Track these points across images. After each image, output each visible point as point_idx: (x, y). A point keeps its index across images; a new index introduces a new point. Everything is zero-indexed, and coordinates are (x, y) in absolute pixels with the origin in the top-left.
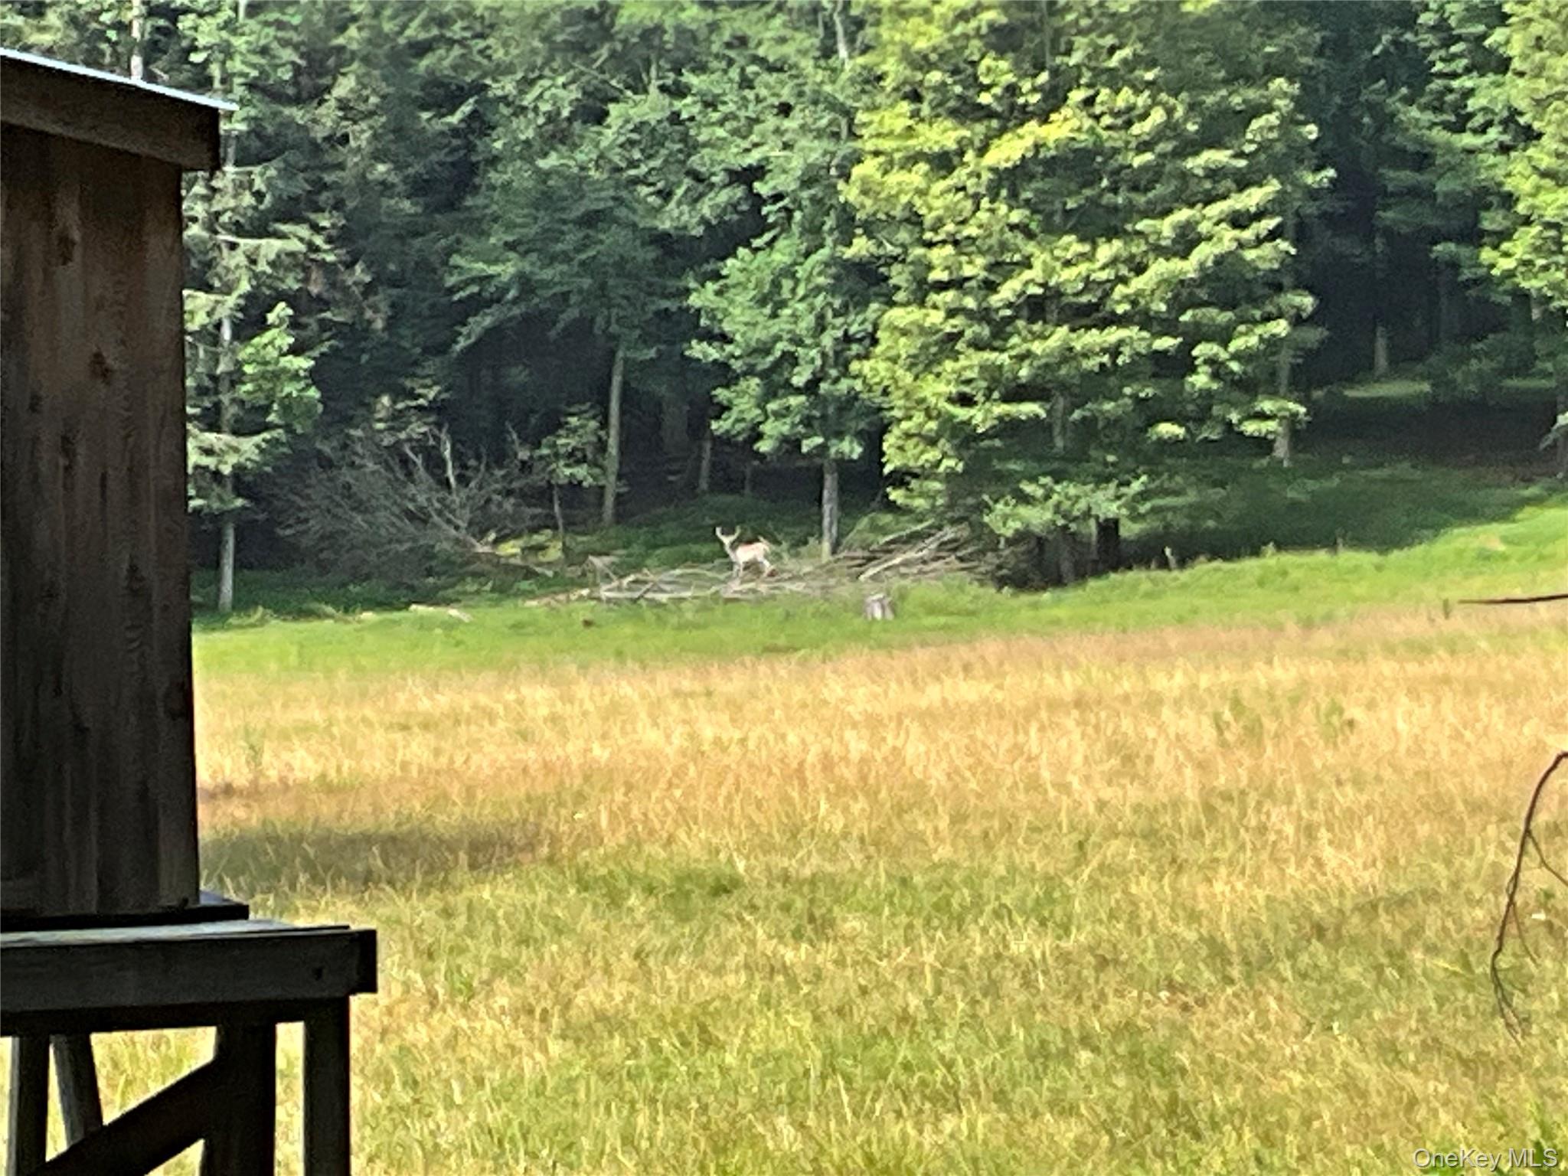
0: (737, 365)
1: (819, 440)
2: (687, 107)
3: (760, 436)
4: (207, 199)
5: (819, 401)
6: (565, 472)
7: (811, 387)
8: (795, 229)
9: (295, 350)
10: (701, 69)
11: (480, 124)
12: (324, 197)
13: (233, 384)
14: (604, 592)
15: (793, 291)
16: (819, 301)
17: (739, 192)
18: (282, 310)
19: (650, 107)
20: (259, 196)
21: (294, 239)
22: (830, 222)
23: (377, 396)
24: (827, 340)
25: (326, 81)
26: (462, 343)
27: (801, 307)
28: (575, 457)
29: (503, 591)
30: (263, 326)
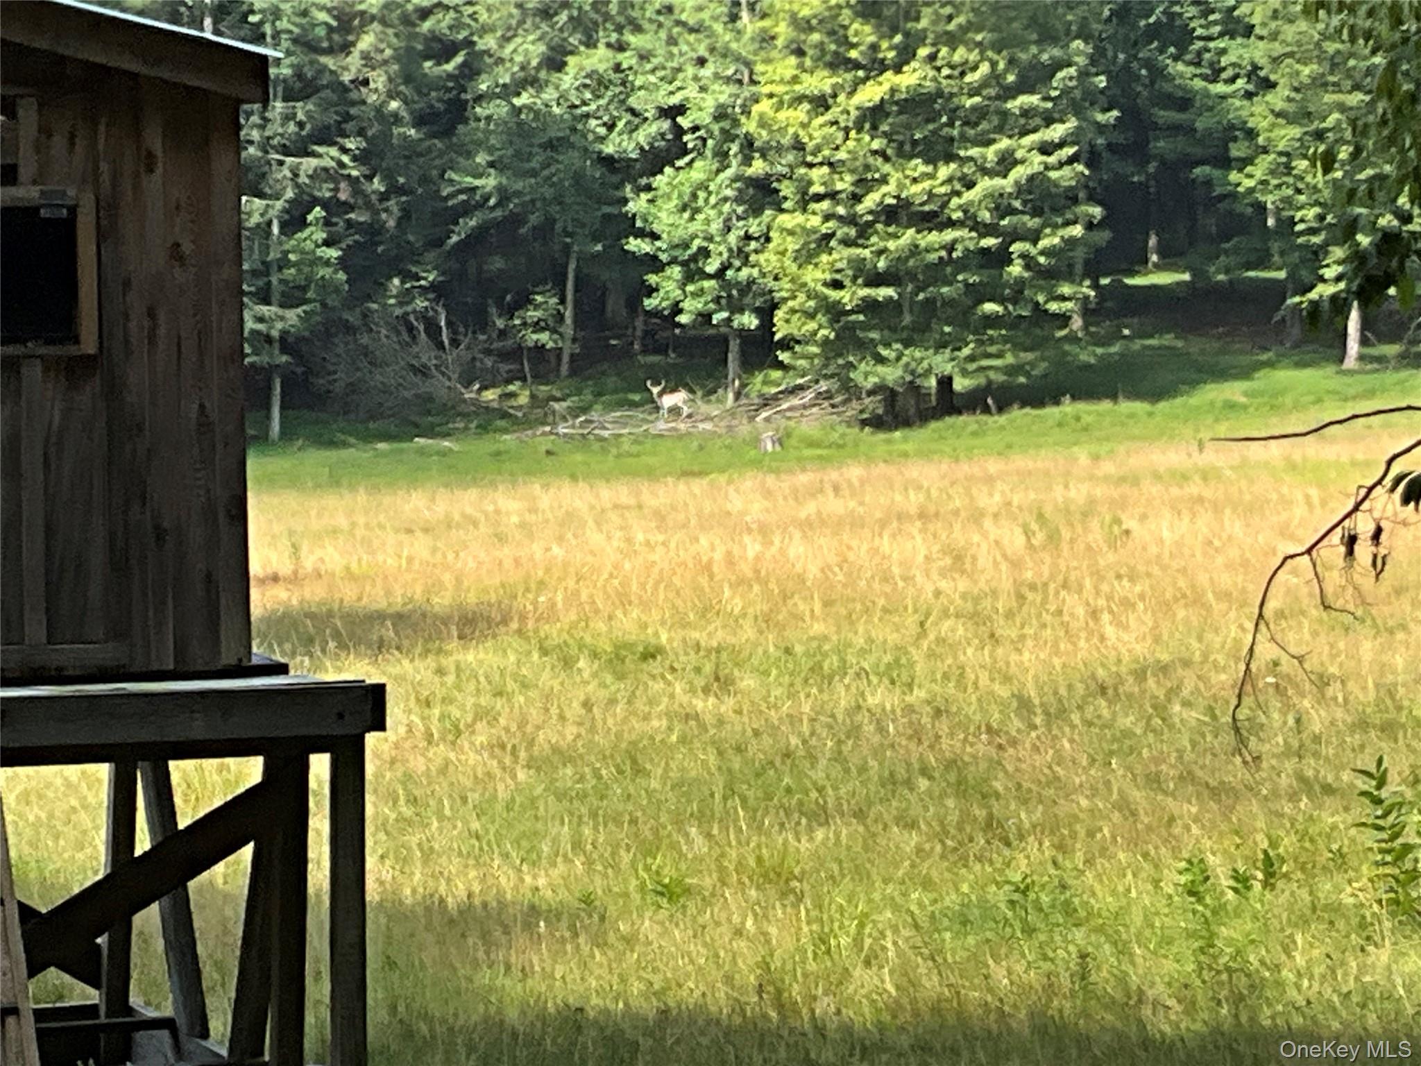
0: (664, 257)
1: (725, 315)
2: (627, 59)
3: (680, 311)
4: (262, 127)
5: (727, 285)
6: (533, 338)
7: (720, 274)
8: (708, 153)
9: (327, 243)
10: (638, 29)
11: (470, 71)
12: (349, 127)
13: (280, 269)
14: (562, 429)
15: (706, 201)
16: (727, 208)
17: (666, 125)
18: (318, 212)
19: (599, 59)
20: (301, 125)
21: (328, 156)
22: (734, 148)
23: (390, 278)
24: (732, 239)
25: (351, 38)
26: (455, 239)
27: (712, 213)
28: (538, 326)
29: (484, 428)
30: (304, 224)
